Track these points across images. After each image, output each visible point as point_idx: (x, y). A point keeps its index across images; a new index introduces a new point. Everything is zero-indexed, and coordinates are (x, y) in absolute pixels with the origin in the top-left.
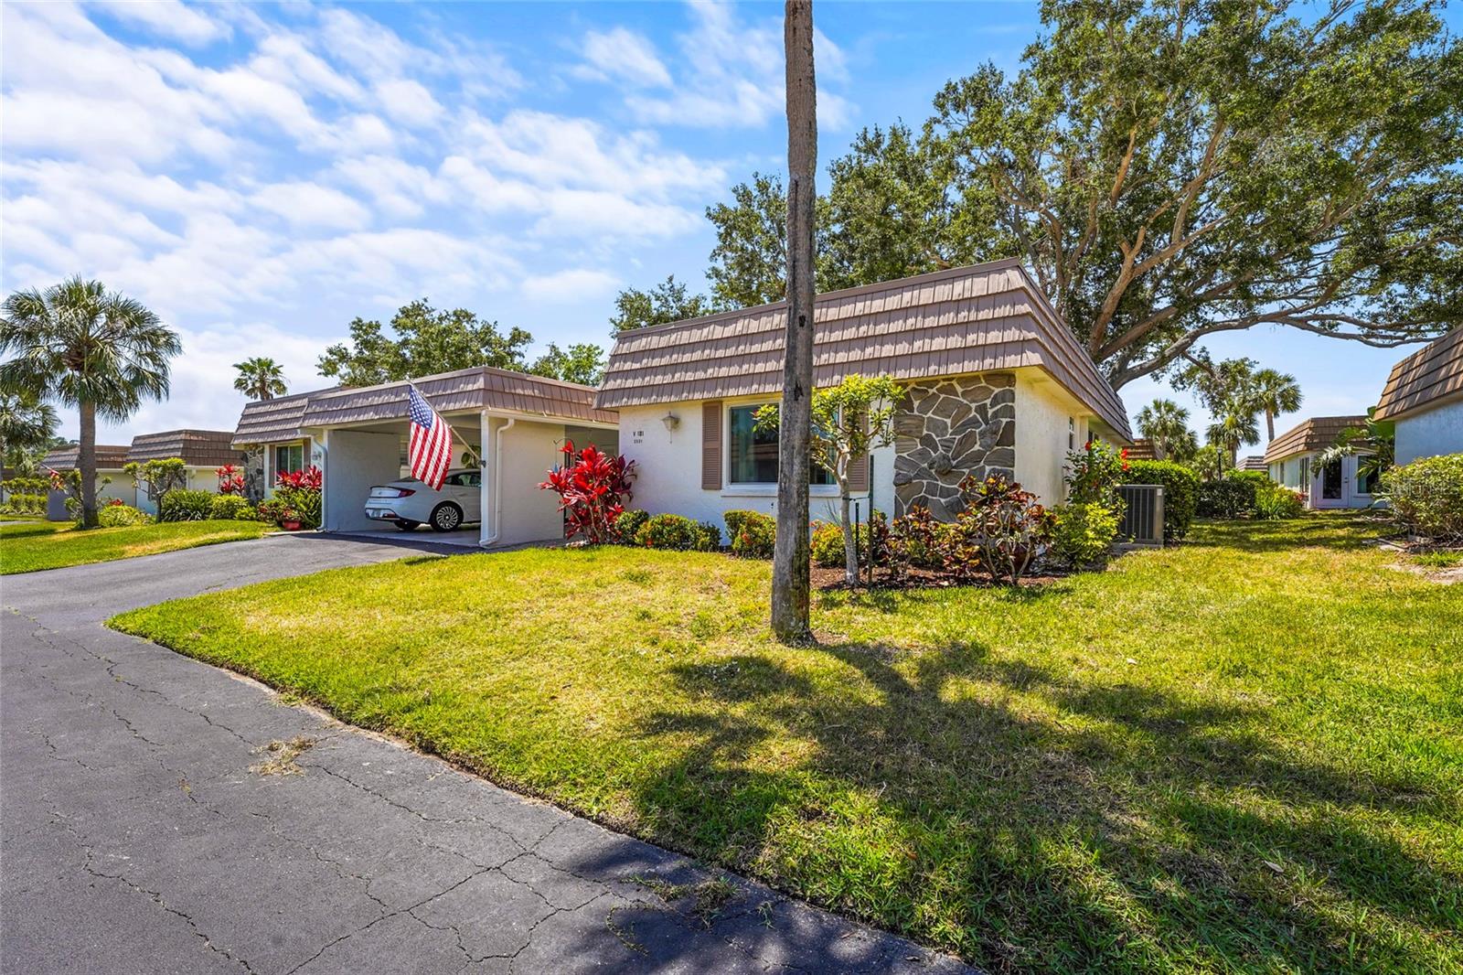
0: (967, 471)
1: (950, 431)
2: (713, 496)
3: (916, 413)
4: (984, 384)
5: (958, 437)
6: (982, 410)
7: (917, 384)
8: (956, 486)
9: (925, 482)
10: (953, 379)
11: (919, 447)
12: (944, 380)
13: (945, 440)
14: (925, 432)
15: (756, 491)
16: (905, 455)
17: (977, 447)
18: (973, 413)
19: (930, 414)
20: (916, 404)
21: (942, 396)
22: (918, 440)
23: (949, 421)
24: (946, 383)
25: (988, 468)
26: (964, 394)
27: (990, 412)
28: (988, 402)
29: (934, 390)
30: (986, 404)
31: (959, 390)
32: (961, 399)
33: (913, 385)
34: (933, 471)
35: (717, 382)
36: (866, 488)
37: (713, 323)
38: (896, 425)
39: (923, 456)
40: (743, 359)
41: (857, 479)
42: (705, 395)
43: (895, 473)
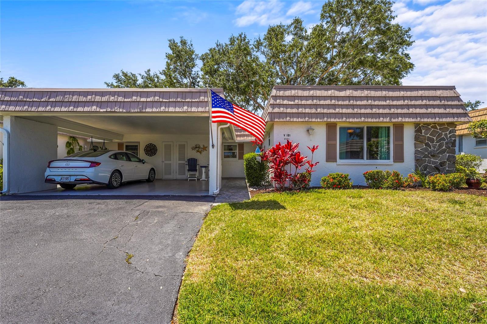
0: (441, 155)
1: (435, 141)
2: (332, 165)
3: (423, 134)
4: (446, 126)
5: (438, 144)
6: (446, 135)
7: (424, 124)
8: (437, 161)
9: (427, 159)
10: (436, 124)
11: (425, 147)
12: (433, 124)
13: (434, 145)
14: (427, 141)
15: (355, 163)
16: (419, 149)
17: (444, 148)
18: (443, 136)
19: (428, 135)
20: (423, 131)
21: (433, 129)
22: (424, 144)
23: (435, 138)
24: (434, 125)
25: (448, 155)
26: (440, 129)
27: (449, 136)
28: (448, 132)
29: (430, 127)
30: (447, 133)
31: (438, 128)
32: (439, 131)
33: (422, 124)
34: (430, 155)
35: (342, 115)
36: (403, 162)
37: (334, 89)
38: (417, 138)
39: (426, 150)
40: (353, 107)
41: (399, 158)
42: (337, 120)
43: (415, 156)
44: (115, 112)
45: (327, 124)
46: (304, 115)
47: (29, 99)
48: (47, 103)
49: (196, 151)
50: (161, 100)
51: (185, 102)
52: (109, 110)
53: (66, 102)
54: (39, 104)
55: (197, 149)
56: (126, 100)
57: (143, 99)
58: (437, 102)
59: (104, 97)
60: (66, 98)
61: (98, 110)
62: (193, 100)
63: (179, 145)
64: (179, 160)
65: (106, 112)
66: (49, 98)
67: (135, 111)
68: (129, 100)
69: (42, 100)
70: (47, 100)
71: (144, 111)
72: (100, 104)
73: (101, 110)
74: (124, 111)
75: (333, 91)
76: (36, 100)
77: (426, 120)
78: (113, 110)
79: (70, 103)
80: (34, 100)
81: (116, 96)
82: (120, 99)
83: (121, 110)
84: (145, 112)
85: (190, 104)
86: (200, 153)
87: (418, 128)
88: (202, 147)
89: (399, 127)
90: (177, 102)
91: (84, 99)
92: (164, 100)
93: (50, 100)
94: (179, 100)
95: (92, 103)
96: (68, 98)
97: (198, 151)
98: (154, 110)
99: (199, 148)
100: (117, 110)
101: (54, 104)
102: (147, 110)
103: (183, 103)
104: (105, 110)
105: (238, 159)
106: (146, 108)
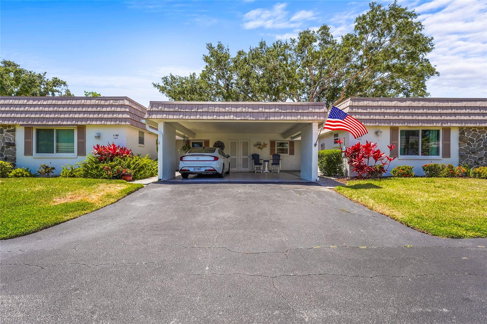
0: (479, 152)
1: (475, 142)
3: (466, 136)
4: (484, 130)
5: (477, 143)
6: (484, 136)
7: (466, 128)
8: (476, 156)
9: (469, 155)
10: (476, 128)
11: (467, 146)
12: (473, 128)
13: (474, 144)
14: (469, 142)
15: (413, 158)
16: (462, 148)
17: (482, 146)
18: (481, 137)
19: (470, 137)
20: (466, 134)
21: (473, 132)
22: (466, 144)
23: (475, 139)
24: (474, 129)
25: (485, 152)
26: (479, 132)
27: (486, 137)
28: (485, 134)
29: (471, 130)
31: (478, 131)
32: (478, 133)
33: (465, 128)
34: (471, 152)
35: (404, 121)
36: (450, 157)
37: (397, 100)
38: (461, 139)
39: (468, 148)
40: (413, 114)
41: (447, 154)
42: (401, 125)
43: (459, 153)
44: (247, 120)
45: (391, 128)
46: (375, 121)
47: (183, 110)
48: (196, 113)
49: (257, 147)
50: (280, 111)
51: (298, 112)
52: (243, 118)
53: (211, 112)
54: (191, 113)
55: (258, 146)
56: (254, 111)
57: (267, 111)
58: (478, 111)
59: (238, 108)
60: (210, 109)
61: (235, 118)
62: (304, 111)
63: (243, 142)
64: (243, 156)
65: (241, 120)
66: (198, 109)
67: (262, 119)
68: (257, 111)
69: (193, 111)
70: (196, 111)
71: (268, 119)
72: (235, 114)
73: (237, 119)
74: (254, 119)
75: (396, 102)
76: (188, 110)
77: (469, 125)
78: (246, 119)
79: (213, 113)
80: (187, 110)
81: (247, 108)
82: (250, 110)
83: (252, 119)
84: (270, 120)
85: (302, 114)
86: (261, 149)
87: (462, 131)
88: (262, 144)
89: (447, 131)
90: (292, 112)
91: (223, 110)
92: (283, 111)
93: (199, 111)
94: (293, 111)
95: (230, 113)
96: (211, 109)
97: (259, 148)
98: (276, 118)
99: (260, 145)
100: (248, 119)
101: (202, 114)
102: (271, 119)
103: (297, 114)
104: (240, 118)
105: (289, 154)
106: (270, 117)
